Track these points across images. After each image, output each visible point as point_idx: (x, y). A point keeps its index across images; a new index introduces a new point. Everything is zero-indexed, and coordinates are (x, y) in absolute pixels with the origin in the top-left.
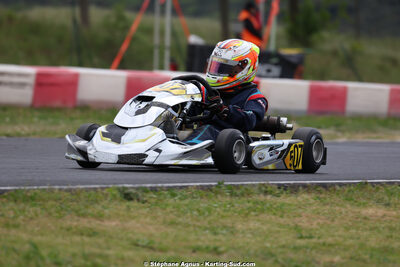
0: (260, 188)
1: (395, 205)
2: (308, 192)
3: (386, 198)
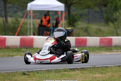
0: (63, 70)
1: (104, 73)
2: (78, 70)
3: (101, 71)
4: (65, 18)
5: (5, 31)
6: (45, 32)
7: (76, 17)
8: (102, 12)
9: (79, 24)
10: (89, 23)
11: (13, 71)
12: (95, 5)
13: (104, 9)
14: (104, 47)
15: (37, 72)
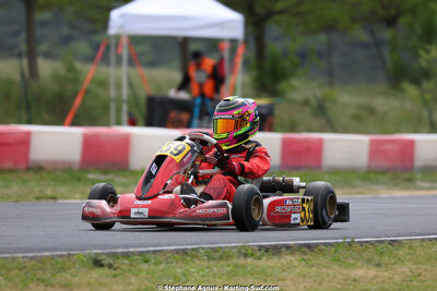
0: (239, 251)
1: (387, 265)
2: (292, 253)
3: (377, 258)
4: (246, 63)
5: (28, 107)
6: (173, 114)
7: (285, 63)
8: (378, 44)
9: (293, 88)
10: (331, 84)
11: (59, 253)
12: (354, 20)
13: (387, 34)
14: (385, 171)
15: (145, 257)
